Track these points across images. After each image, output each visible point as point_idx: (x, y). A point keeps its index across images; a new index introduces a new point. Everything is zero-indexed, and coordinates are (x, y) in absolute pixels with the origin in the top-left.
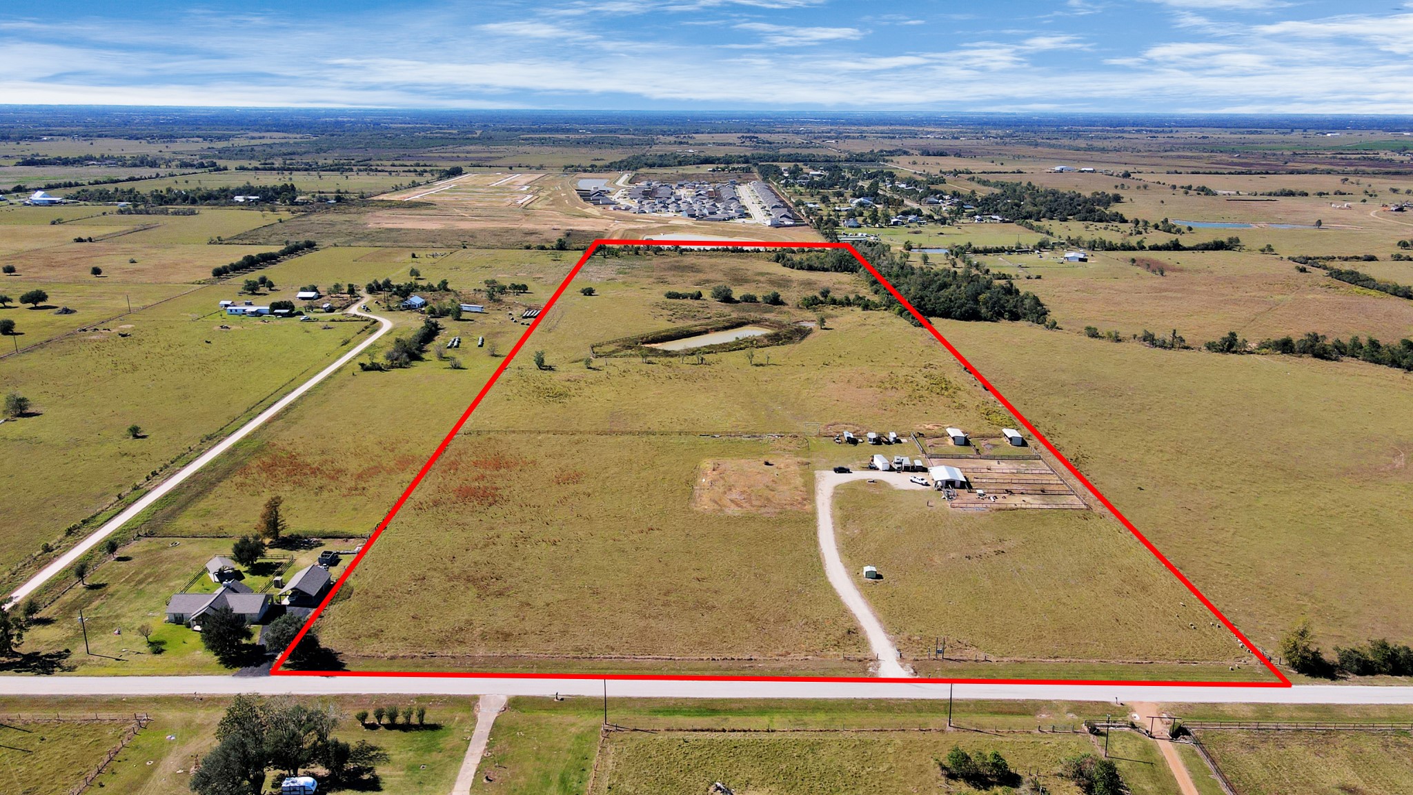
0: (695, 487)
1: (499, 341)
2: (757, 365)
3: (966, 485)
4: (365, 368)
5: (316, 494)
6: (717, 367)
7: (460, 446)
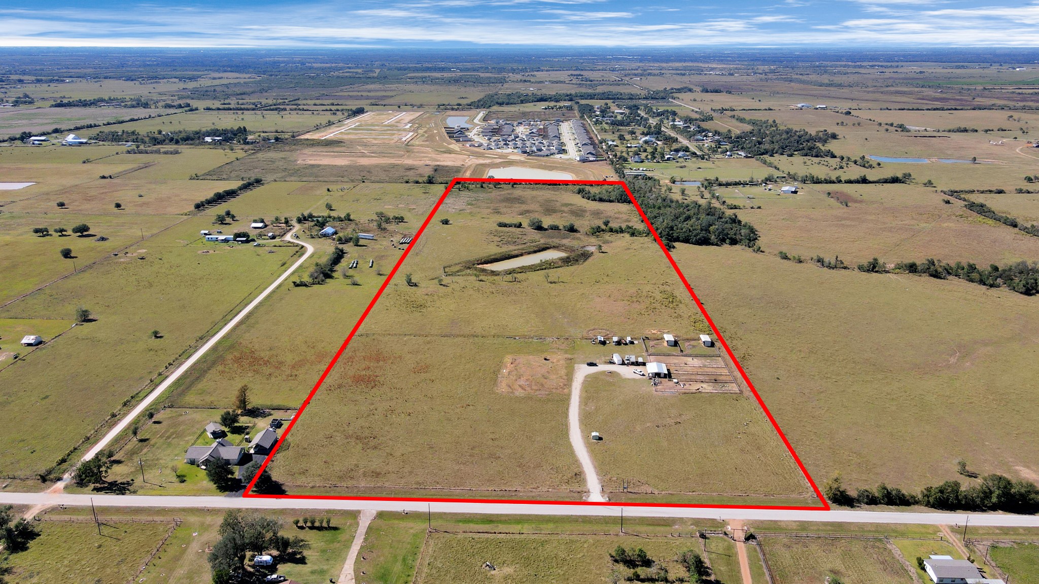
0: (499, 376)
1: (383, 262)
2: (551, 283)
3: (669, 376)
4: (296, 285)
5: (268, 379)
6: (525, 284)
7: (355, 345)
